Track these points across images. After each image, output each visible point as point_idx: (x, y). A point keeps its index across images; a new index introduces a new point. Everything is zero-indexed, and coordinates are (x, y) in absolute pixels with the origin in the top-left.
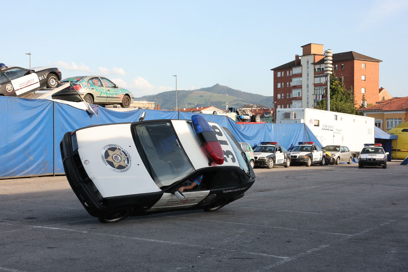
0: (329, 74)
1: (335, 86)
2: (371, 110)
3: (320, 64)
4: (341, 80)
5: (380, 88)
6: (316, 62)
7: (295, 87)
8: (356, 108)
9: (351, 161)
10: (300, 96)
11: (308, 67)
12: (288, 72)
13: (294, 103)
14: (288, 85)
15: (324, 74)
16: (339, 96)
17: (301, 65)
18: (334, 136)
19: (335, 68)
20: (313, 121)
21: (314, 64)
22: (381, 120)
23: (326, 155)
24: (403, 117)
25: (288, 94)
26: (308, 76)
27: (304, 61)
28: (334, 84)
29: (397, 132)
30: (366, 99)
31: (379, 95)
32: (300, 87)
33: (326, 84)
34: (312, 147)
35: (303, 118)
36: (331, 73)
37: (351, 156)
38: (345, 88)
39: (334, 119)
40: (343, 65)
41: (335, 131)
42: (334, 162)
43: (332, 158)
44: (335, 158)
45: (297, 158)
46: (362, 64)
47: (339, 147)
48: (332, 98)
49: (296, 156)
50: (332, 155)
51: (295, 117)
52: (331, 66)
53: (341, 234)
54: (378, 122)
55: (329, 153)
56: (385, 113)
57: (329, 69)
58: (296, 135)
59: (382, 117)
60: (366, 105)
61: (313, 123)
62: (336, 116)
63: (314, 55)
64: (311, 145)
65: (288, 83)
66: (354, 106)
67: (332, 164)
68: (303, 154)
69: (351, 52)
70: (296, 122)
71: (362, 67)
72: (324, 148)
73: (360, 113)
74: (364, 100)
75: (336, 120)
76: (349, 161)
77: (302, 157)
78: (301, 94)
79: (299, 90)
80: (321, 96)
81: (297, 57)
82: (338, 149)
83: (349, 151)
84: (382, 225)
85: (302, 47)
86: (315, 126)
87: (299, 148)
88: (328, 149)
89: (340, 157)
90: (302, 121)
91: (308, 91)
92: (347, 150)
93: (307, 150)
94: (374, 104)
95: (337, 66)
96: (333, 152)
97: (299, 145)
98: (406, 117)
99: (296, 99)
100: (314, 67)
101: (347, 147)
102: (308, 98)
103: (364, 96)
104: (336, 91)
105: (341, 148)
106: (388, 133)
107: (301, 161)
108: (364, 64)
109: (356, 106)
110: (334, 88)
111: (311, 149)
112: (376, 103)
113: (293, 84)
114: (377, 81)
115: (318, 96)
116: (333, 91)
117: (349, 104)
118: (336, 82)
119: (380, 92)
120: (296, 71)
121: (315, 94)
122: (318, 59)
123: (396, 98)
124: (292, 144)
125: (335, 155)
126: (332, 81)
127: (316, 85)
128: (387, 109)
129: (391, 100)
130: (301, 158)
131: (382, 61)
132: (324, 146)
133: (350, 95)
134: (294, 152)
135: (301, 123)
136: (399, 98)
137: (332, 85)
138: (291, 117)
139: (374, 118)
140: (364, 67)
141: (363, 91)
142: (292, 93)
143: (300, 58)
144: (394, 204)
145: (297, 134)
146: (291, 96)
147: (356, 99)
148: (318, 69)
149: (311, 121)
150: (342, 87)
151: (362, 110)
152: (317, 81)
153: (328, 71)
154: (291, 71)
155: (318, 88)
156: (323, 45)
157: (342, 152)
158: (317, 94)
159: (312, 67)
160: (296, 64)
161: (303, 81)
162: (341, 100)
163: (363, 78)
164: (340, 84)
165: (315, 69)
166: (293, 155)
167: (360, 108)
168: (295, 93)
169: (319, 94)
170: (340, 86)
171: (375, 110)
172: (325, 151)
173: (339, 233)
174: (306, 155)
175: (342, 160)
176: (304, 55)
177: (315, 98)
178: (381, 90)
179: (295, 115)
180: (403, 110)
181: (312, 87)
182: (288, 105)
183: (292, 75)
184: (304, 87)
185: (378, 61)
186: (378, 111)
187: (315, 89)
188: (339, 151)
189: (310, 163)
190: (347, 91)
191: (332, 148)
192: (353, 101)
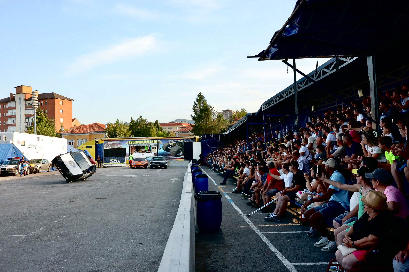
0: (35, 107)
1: (41, 116)
2: (67, 133)
3: (30, 101)
4: (45, 112)
5: (73, 118)
6: (26, 99)
7: (10, 117)
8: (56, 132)
9: (50, 170)
10: (15, 123)
11: (20, 103)
12: (4, 105)
13: (10, 128)
14: (5, 115)
15: (32, 108)
16: (44, 123)
17: (15, 101)
18: (37, 152)
19: (41, 104)
20: (20, 142)
21: (25, 100)
22: (73, 140)
23: (31, 166)
24: (88, 138)
25: (4, 121)
26: (20, 109)
27: (17, 98)
28: (40, 115)
29: (83, 148)
30: (63, 125)
31: (73, 123)
32: (15, 117)
33: (33, 115)
34: (19, 161)
35: (12, 140)
36: (37, 107)
37: (49, 166)
38: (48, 118)
39: (37, 140)
40: (46, 102)
41: (37, 148)
42: (37, 171)
43: (35, 169)
44: (38, 168)
45: (6, 170)
46: (61, 102)
47: (41, 160)
48: (38, 125)
49: (5, 169)
50: (36, 166)
51: (5, 139)
52: (37, 102)
53: (18, 235)
54: (71, 142)
55: (33, 165)
56: (76, 135)
57: (35, 104)
58: (5, 153)
59: (74, 138)
60: (63, 130)
61: (21, 143)
62: (39, 138)
63: (25, 94)
64: (18, 160)
65: (4, 114)
66: (55, 131)
67: (35, 172)
68: (11, 167)
69: (53, 93)
70: (6, 143)
71: (61, 104)
72: (29, 161)
73: (59, 135)
74: (62, 126)
75: (39, 140)
76: (48, 170)
77: (11, 169)
78: (15, 121)
79: (14, 119)
80: (31, 123)
81: (12, 94)
82: (40, 161)
83: (48, 163)
84: (56, 221)
85: (15, 87)
86: (22, 145)
87: (9, 163)
88: (33, 162)
89: (42, 167)
90: (11, 142)
91: (21, 120)
92: (47, 162)
93: (15, 164)
94: (69, 129)
95: (42, 102)
96: (37, 164)
97: (9, 160)
98: (89, 138)
99: (11, 125)
100: (25, 103)
101: (46, 160)
102: (21, 125)
103: (62, 124)
104: (41, 120)
105: (42, 161)
106: (77, 149)
107: (10, 172)
108: (62, 102)
109: (56, 130)
110: (40, 118)
111: (18, 163)
112: (70, 128)
113: (8, 114)
114: (71, 114)
115: (28, 123)
116: (39, 120)
117: (51, 129)
118: (41, 113)
119: (73, 121)
120: (10, 104)
121: (26, 122)
122: (28, 97)
123: (83, 125)
124: (2, 160)
125: (37, 166)
126: (39, 113)
127: (26, 116)
128: (77, 133)
129: (80, 126)
130: (9, 170)
131: (74, 100)
132: (29, 159)
133: (52, 123)
134: (4, 166)
135: (11, 143)
136: (85, 125)
137: (39, 116)
138: (1, 139)
139: (67, 139)
140: (62, 104)
141: (61, 120)
142: (8, 121)
143: (14, 96)
144: (71, 202)
145: (6, 151)
146: (7, 123)
147: (56, 126)
148: (28, 104)
149: (18, 142)
150: (46, 117)
151: (61, 133)
152: (28, 112)
153: (34, 105)
154: (7, 105)
155: (27, 117)
156: (32, 87)
157: (43, 164)
158: (28, 122)
159: (23, 103)
160: (11, 100)
161: (17, 112)
162: (45, 126)
163: (61, 111)
164: (45, 115)
165: (26, 104)
166: (3, 168)
167: (59, 132)
168: (10, 121)
169: (29, 122)
170: (44, 117)
171: (69, 133)
172: (30, 163)
173: (17, 234)
174: (14, 168)
175: (43, 169)
176: (17, 94)
177: (26, 125)
178: (74, 119)
179: (5, 137)
180: (88, 133)
181: (23, 117)
182: (5, 130)
183: (8, 107)
184: (18, 117)
185: (71, 100)
186: (71, 134)
187: (26, 119)
188: (41, 163)
189: (17, 173)
190: (49, 120)
191: (36, 161)
192: (54, 127)
